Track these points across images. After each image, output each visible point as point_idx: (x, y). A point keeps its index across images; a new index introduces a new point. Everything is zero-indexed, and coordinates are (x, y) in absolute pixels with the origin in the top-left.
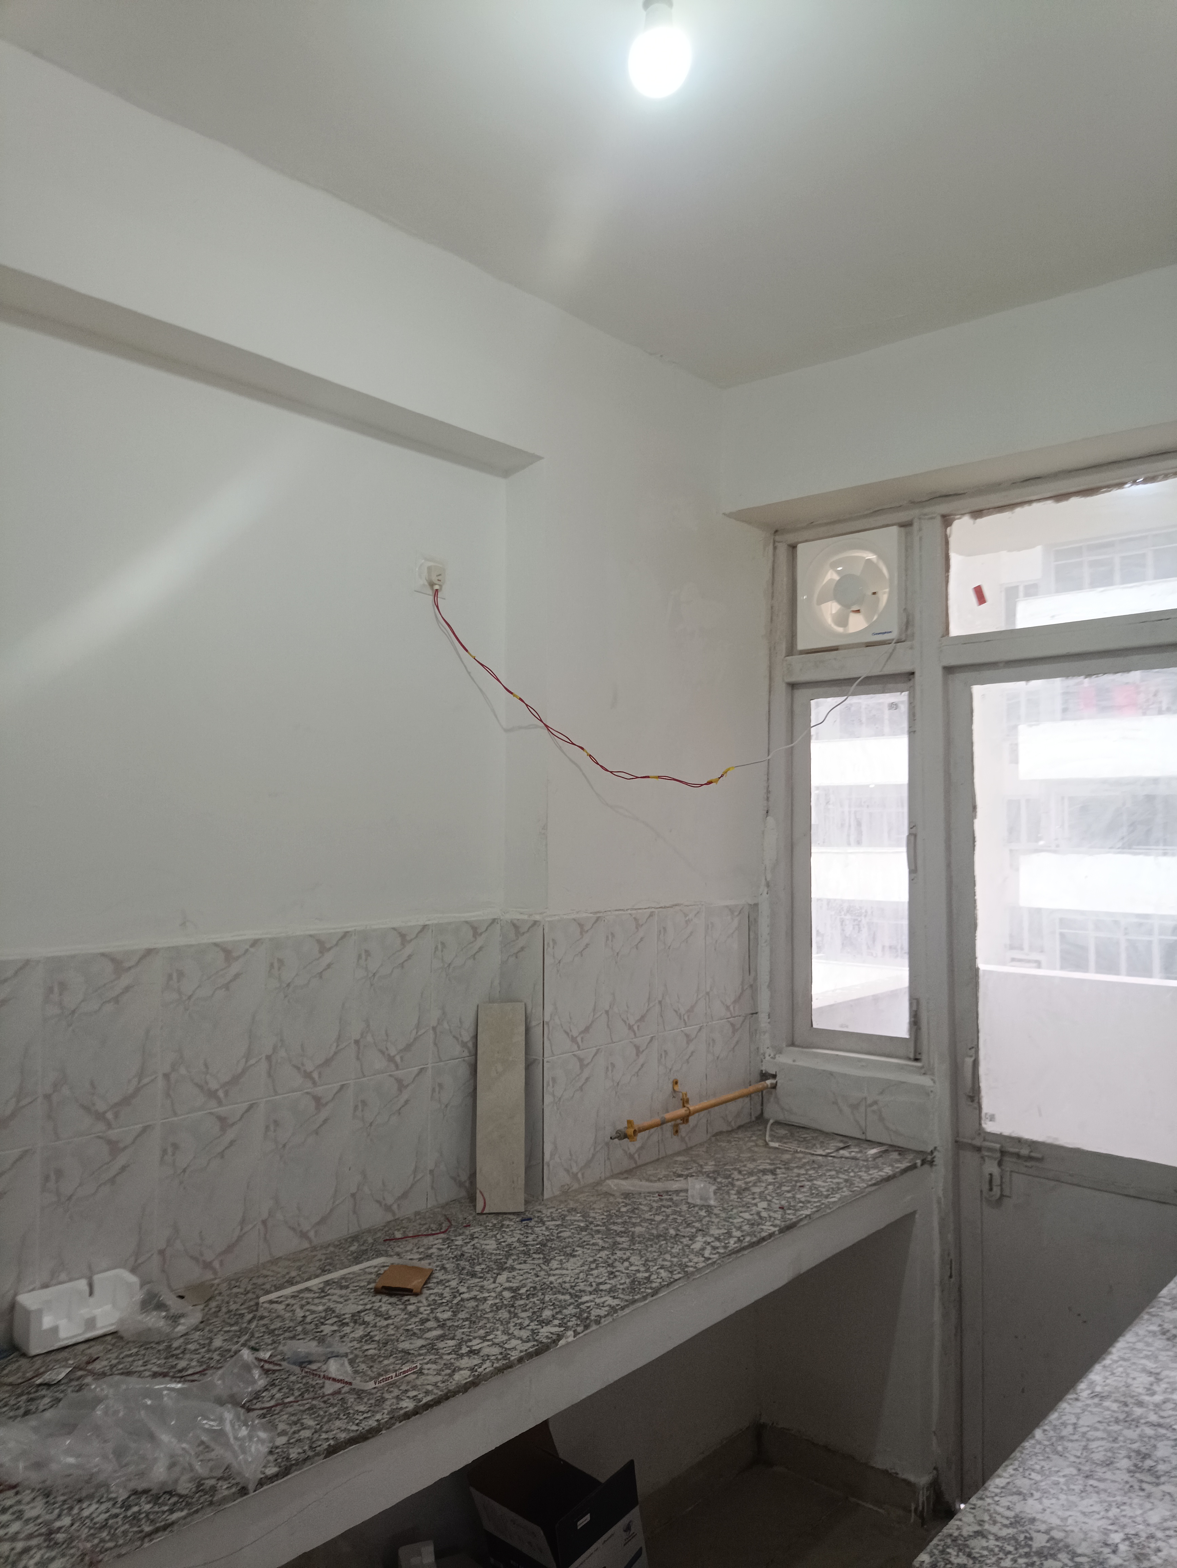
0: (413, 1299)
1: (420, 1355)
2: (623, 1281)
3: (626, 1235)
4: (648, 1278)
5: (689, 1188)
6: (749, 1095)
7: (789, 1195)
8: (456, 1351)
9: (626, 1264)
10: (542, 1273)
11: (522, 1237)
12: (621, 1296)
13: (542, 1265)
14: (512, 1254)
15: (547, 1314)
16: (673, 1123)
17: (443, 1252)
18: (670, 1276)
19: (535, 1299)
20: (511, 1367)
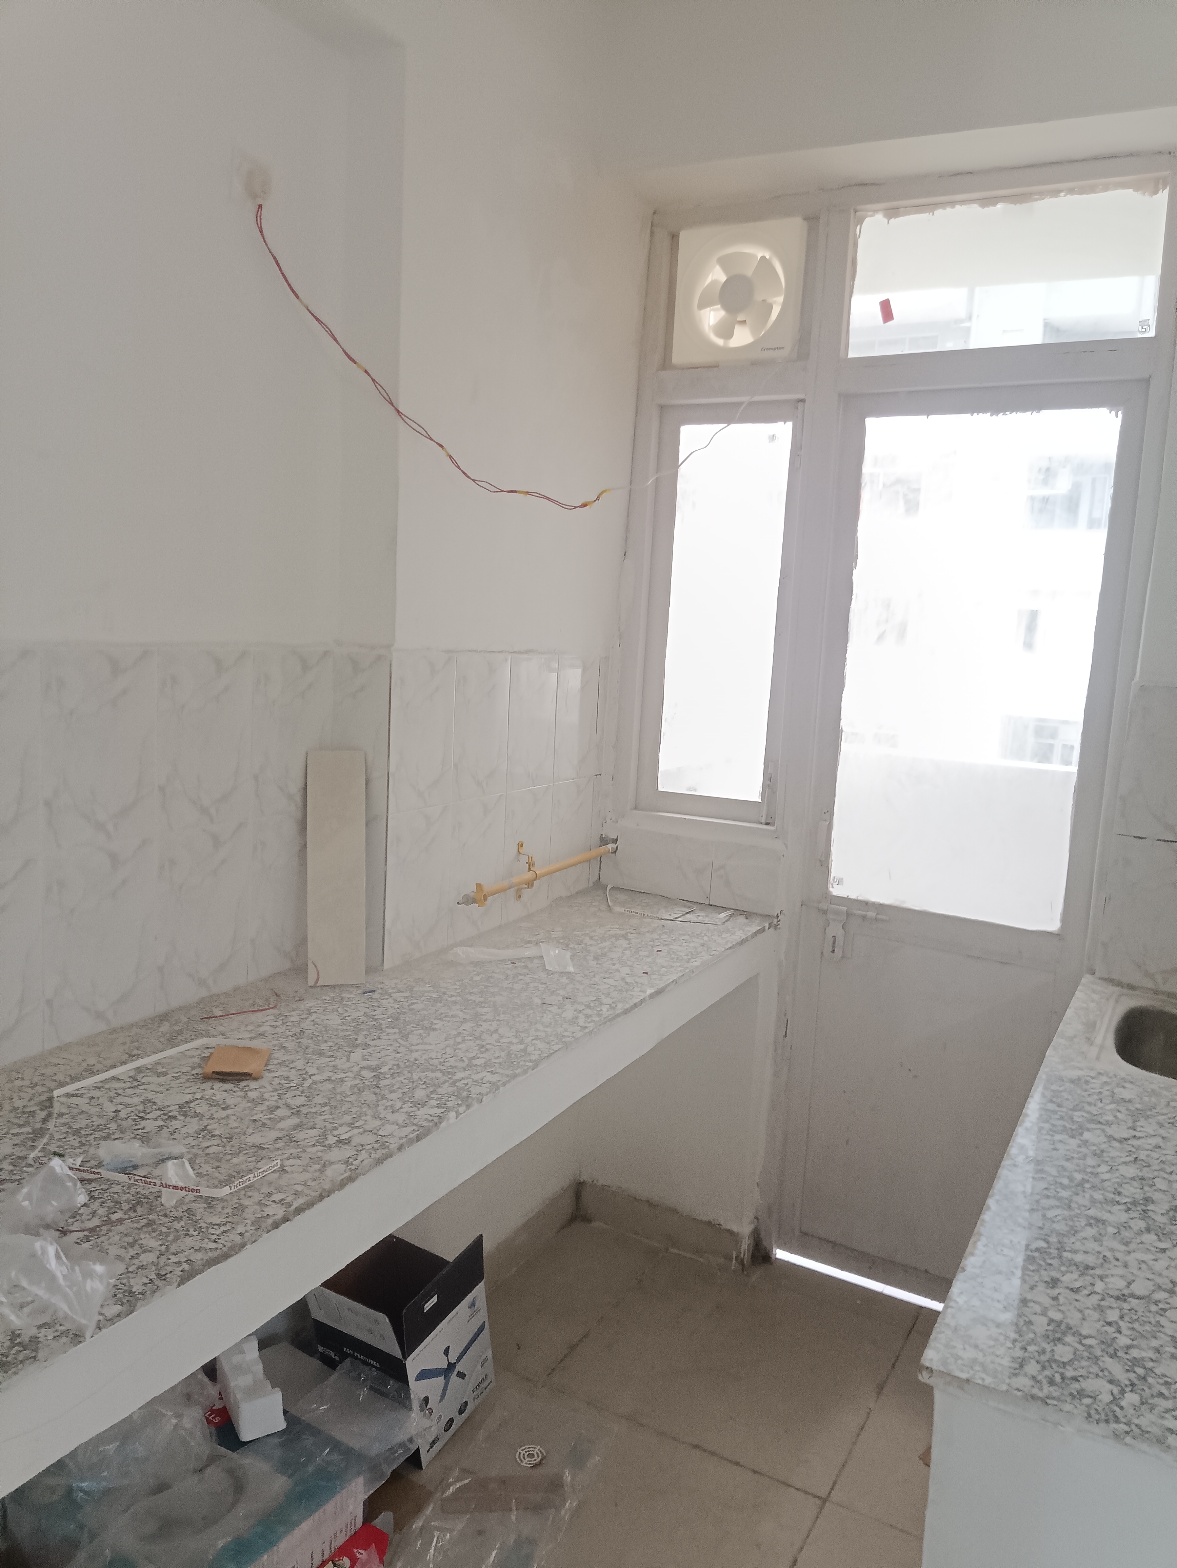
0: (253, 1085)
1: (277, 1149)
2: (497, 1055)
3: (486, 1006)
4: (524, 1050)
5: (543, 955)
6: (589, 861)
7: (649, 960)
8: (321, 1141)
9: (495, 1036)
10: (402, 1050)
11: (367, 1010)
12: (498, 1070)
13: (400, 1041)
14: (361, 1030)
15: (420, 1094)
16: (516, 888)
17: (278, 1030)
18: (548, 1046)
19: (402, 1079)
20: (391, 1156)
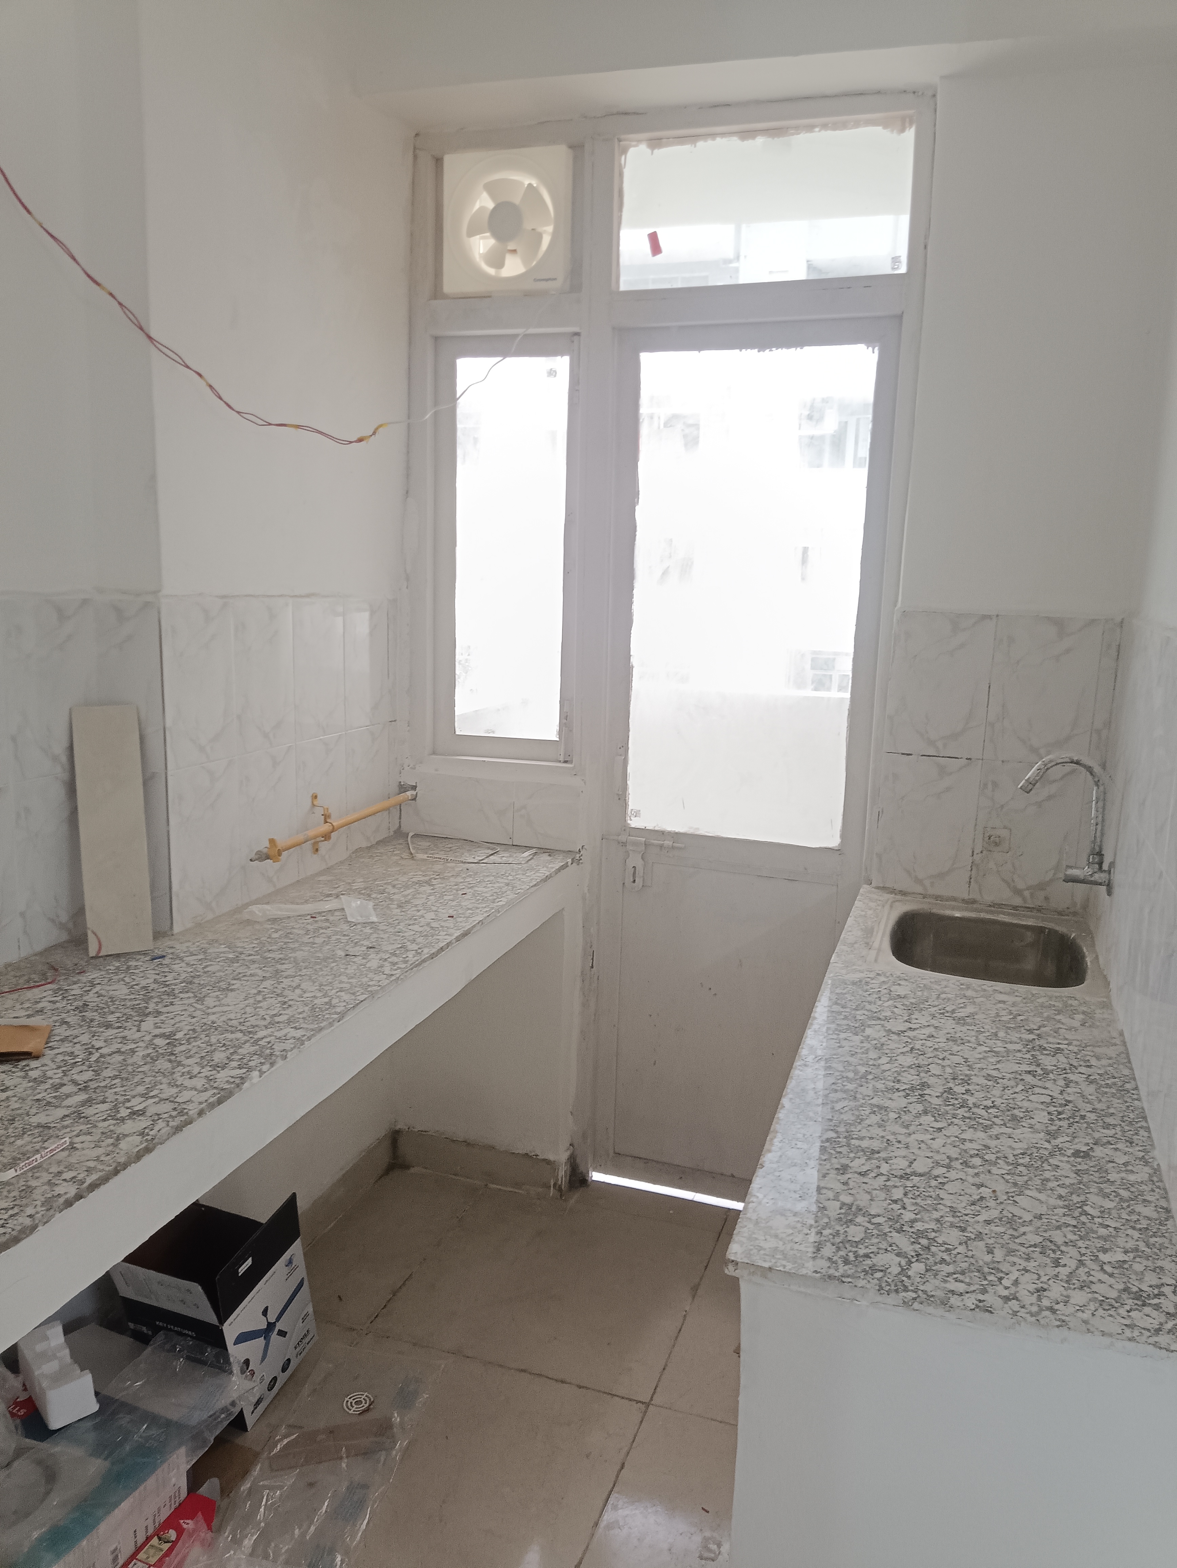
0: (34, 1064)
1: (66, 1127)
2: (300, 1010)
3: (286, 962)
4: (329, 1003)
5: (345, 907)
6: (388, 809)
7: (454, 903)
8: (113, 1115)
9: (298, 991)
10: (198, 1013)
11: (157, 977)
12: (303, 1025)
13: (194, 1005)
14: (152, 997)
15: (219, 1056)
16: (313, 841)
17: (58, 1005)
18: (353, 997)
19: (199, 1043)
20: (191, 1123)
